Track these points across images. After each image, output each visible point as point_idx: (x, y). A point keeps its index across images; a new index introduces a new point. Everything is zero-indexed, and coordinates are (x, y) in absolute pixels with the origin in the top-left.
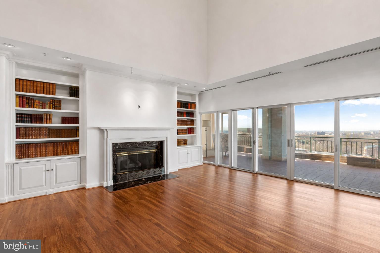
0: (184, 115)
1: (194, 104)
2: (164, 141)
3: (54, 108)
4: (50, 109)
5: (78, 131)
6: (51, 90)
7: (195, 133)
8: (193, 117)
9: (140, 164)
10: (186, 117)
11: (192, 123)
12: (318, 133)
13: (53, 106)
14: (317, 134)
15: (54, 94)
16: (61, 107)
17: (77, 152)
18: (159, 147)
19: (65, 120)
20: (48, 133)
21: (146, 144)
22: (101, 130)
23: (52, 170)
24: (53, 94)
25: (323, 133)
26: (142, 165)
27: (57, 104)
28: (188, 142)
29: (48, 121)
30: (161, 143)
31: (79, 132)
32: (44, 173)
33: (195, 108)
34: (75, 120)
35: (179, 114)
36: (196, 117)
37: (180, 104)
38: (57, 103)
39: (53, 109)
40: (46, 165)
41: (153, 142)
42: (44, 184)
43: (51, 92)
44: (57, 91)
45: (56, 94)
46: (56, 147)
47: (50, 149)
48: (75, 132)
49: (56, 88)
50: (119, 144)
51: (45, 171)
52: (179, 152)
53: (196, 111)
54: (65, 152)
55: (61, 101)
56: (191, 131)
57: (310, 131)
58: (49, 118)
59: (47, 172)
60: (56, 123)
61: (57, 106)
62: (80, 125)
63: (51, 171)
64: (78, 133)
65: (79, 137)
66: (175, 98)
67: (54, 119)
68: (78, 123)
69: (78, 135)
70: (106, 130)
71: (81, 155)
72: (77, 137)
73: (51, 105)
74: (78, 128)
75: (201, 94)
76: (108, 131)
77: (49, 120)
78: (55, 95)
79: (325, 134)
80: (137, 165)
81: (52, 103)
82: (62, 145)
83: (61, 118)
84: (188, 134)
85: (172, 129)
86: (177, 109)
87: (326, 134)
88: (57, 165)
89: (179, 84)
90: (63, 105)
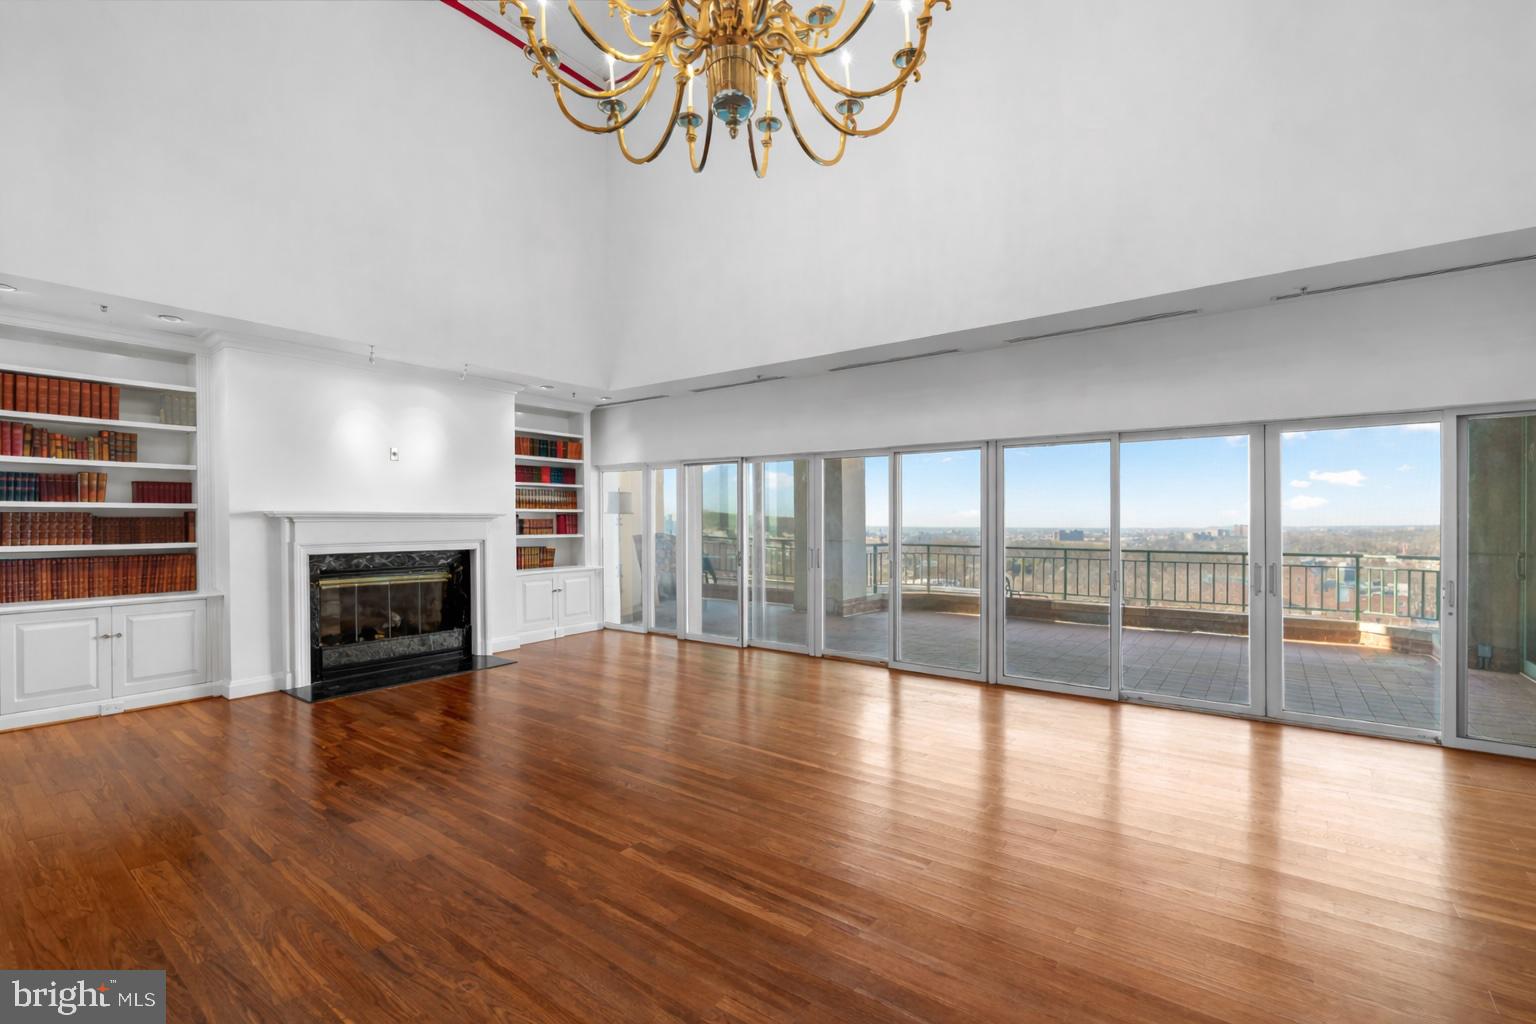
0: (544, 477)
1: (577, 442)
2: (474, 551)
3: (113, 457)
4: (101, 459)
5: (191, 524)
6: (106, 405)
7: (579, 531)
8: (574, 483)
9: (398, 618)
10: (551, 482)
11: (569, 499)
12: (1063, 535)
13: (110, 450)
14: (1061, 539)
15: (113, 415)
16: (136, 452)
17: (190, 584)
18: (458, 567)
19: (144, 490)
20: (93, 528)
21: (417, 559)
22: (273, 521)
23: (119, 635)
24: (111, 418)
25: (1078, 534)
26: (402, 621)
27: (123, 446)
28: (557, 557)
29: (94, 493)
30: (464, 558)
31: (194, 526)
32: (93, 644)
33: (579, 455)
34: (182, 490)
35: (523, 473)
36: (582, 483)
37: (527, 445)
38: (123, 441)
39: (110, 459)
40: (97, 619)
41: (439, 552)
42: (93, 682)
43: (106, 411)
44: (123, 405)
45: (121, 415)
46: (121, 571)
47: (103, 573)
48: (184, 526)
49: (119, 397)
50: (328, 559)
51: (96, 638)
52: (524, 586)
53: (581, 465)
54: (151, 586)
55: (135, 436)
56: (569, 523)
57: (1038, 530)
58: (96, 486)
59: (101, 641)
60: (117, 502)
61: (123, 451)
62: (199, 504)
63: (115, 639)
64: (191, 529)
65: (194, 541)
66: (509, 425)
67: (111, 488)
68: (189, 500)
69: (191, 535)
70: (291, 520)
71: (202, 592)
72: (187, 540)
73: (106, 446)
74: (191, 515)
75: (598, 414)
76: (296, 525)
77: (97, 490)
78: (117, 417)
79: (1082, 539)
80: (387, 621)
81: (108, 443)
82: (141, 564)
83: (130, 484)
84: (558, 532)
85: (500, 517)
86: (517, 459)
87: (1086, 539)
88: (131, 622)
89: (524, 386)
90: (141, 448)
